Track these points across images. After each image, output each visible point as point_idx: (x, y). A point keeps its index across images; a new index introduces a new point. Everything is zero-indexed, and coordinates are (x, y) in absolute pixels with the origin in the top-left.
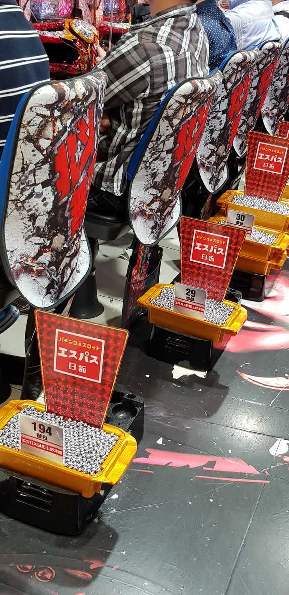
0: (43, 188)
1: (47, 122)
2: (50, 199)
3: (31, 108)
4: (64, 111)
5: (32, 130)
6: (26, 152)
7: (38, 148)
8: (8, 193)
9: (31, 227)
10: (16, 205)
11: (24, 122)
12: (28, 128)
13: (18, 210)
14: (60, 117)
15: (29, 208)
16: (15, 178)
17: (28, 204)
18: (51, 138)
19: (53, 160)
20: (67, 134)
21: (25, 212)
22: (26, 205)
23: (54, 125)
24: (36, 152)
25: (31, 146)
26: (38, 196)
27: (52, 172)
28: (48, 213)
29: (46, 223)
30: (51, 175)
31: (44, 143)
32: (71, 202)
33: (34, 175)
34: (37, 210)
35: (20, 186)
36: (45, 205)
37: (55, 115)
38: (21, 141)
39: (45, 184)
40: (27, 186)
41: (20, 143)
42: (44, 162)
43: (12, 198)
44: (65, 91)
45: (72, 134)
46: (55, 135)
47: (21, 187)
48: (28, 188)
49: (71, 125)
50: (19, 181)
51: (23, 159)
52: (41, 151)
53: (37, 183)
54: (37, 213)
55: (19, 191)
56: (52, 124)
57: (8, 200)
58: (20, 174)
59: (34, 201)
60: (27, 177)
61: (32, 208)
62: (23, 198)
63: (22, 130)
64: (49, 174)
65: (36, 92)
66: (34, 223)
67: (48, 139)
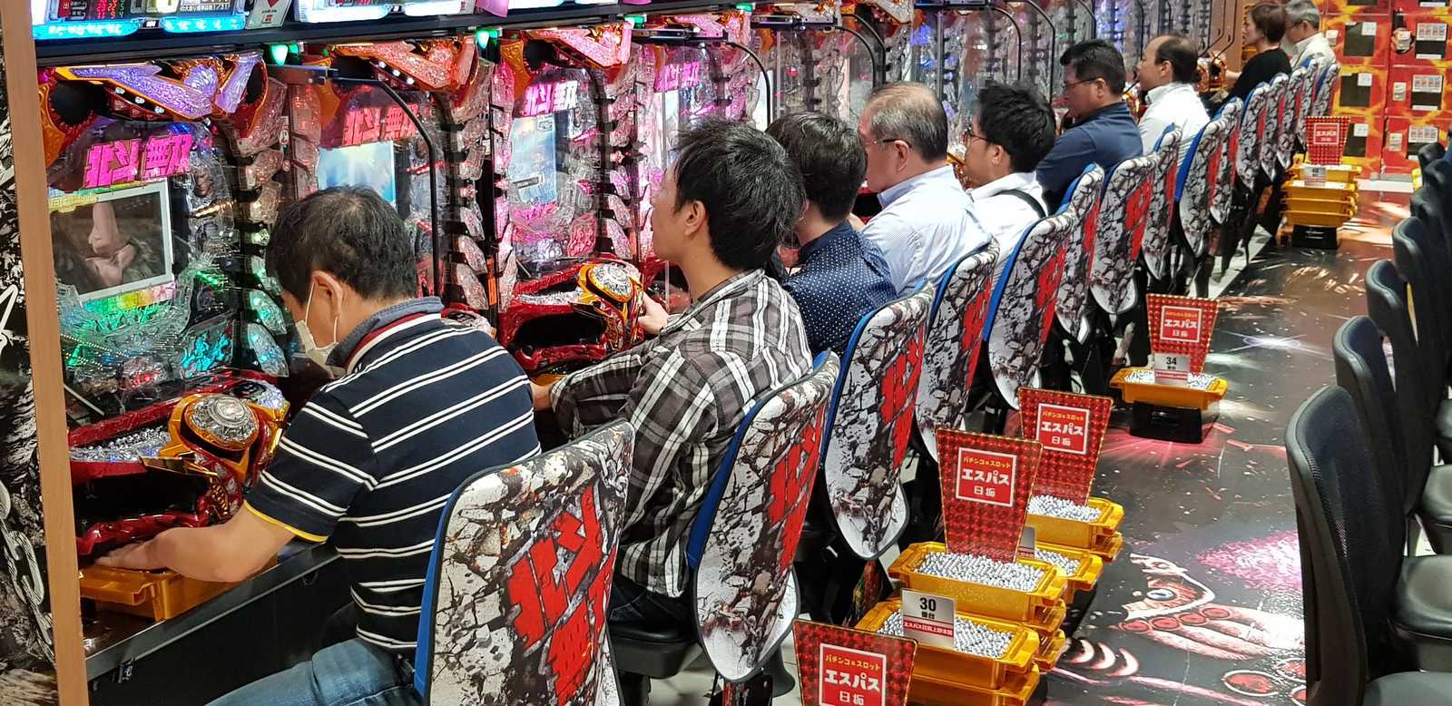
0: (491, 631)
1: (489, 530)
2: (507, 648)
3: (460, 513)
4: (520, 510)
5: (463, 545)
6: (455, 578)
7: (477, 571)
8: (432, 642)
9: (476, 695)
10: (447, 661)
11: (450, 533)
12: (456, 542)
13: (451, 669)
14: (514, 519)
15: (469, 664)
16: (442, 618)
17: (468, 658)
18: (499, 552)
19: (505, 585)
20: (530, 542)
21: (462, 671)
22: (463, 660)
23: (502, 533)
24: (473, 576)
25: (464, 568)
26: (484, 644)
27: (506, 604)
28: (505, 671)
29: (502, 689)
30: (504, 610)
31: (486, 563)
32: (548, 650)
33: (474, 611)
34: (483, 668)
35: (450, 631)
36: (497, 658)
37: (504, 517)
38: (447, 562)
39: (494, 625)
40: (463, 629)
41: (445, 564)
42: (488, 590)
43: (438, 649)
44: (522, 480)
45: (542, 540)
46: (505, 547)
47: (453, 632)
48: (465, 632)
49: (539, 525)
50: (448, 623)
51: (452, 589)
52: (482, 575)
53: (480, 623)
54: (484, 672)
55: (450, 639)
56: (498, 531)
57: (432, 654)
58: (451, 611)
59: (475, 653)
60: (462, 616)
61: (473, 664)
62: (457, 649)
63: (447, 545)
64: (500, 609)
65: (469, 488)
66: (480, 689)
67: (493, 555)
